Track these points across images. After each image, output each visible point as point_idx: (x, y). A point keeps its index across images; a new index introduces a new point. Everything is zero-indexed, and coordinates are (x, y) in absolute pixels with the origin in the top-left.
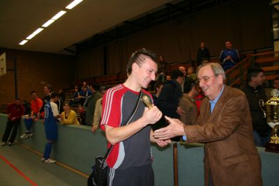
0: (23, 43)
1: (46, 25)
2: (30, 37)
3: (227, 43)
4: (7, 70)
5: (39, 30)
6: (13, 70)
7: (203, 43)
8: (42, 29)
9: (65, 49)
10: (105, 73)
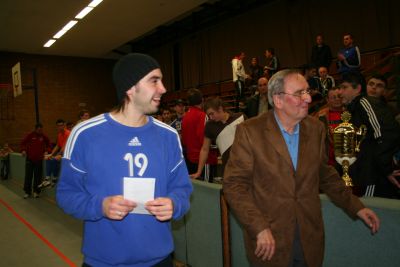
0: (49, 44)
1: (81, 15)
2: (59, 35)
3: (346, 37)
4: (24, 88)
5: (71, 24)
6: (31, 88)
7: (319, 38)
8: (76, 22)
9: (115, 51)
10: (178, 87)
